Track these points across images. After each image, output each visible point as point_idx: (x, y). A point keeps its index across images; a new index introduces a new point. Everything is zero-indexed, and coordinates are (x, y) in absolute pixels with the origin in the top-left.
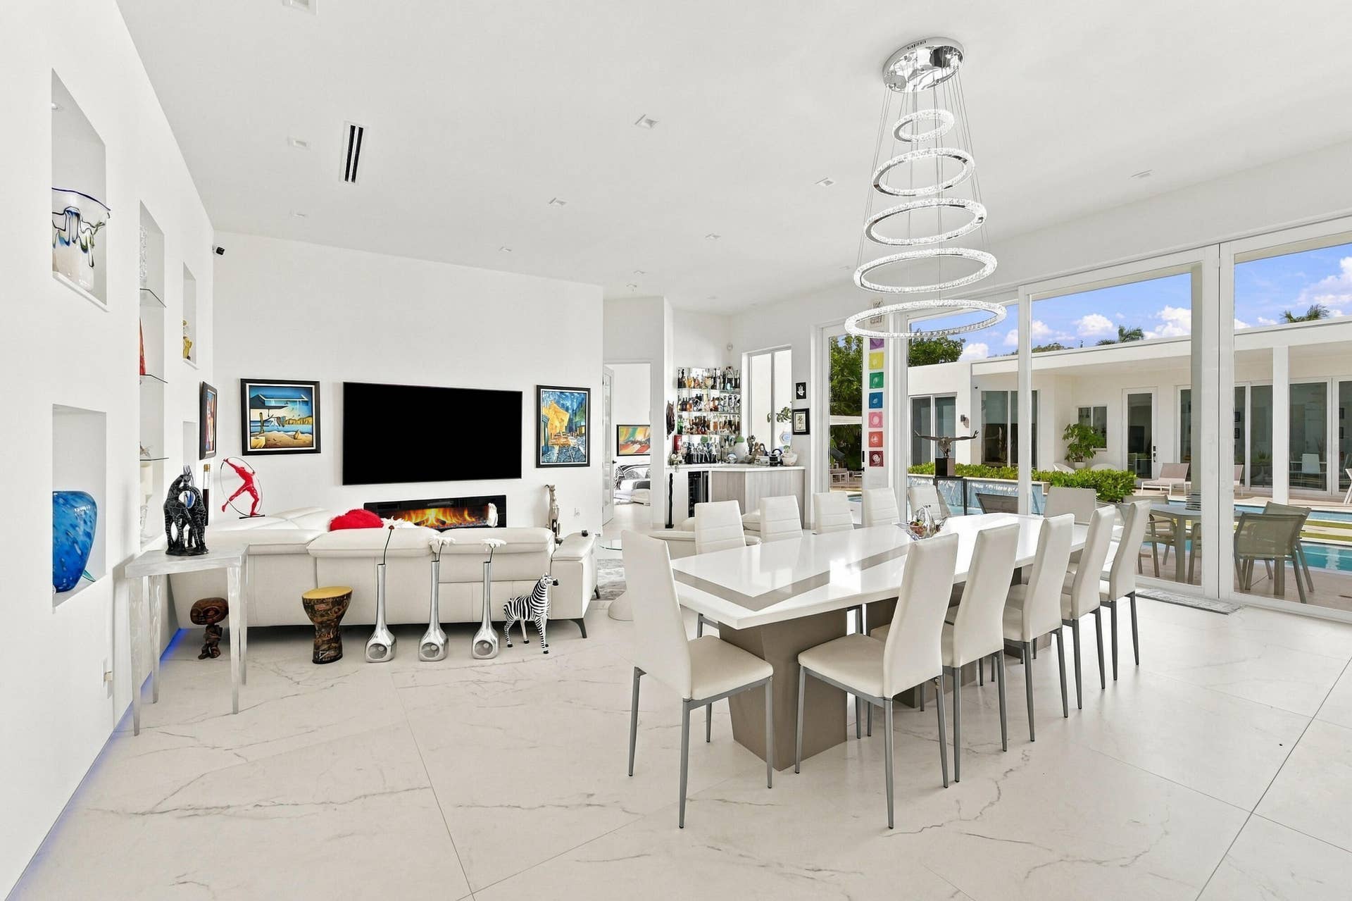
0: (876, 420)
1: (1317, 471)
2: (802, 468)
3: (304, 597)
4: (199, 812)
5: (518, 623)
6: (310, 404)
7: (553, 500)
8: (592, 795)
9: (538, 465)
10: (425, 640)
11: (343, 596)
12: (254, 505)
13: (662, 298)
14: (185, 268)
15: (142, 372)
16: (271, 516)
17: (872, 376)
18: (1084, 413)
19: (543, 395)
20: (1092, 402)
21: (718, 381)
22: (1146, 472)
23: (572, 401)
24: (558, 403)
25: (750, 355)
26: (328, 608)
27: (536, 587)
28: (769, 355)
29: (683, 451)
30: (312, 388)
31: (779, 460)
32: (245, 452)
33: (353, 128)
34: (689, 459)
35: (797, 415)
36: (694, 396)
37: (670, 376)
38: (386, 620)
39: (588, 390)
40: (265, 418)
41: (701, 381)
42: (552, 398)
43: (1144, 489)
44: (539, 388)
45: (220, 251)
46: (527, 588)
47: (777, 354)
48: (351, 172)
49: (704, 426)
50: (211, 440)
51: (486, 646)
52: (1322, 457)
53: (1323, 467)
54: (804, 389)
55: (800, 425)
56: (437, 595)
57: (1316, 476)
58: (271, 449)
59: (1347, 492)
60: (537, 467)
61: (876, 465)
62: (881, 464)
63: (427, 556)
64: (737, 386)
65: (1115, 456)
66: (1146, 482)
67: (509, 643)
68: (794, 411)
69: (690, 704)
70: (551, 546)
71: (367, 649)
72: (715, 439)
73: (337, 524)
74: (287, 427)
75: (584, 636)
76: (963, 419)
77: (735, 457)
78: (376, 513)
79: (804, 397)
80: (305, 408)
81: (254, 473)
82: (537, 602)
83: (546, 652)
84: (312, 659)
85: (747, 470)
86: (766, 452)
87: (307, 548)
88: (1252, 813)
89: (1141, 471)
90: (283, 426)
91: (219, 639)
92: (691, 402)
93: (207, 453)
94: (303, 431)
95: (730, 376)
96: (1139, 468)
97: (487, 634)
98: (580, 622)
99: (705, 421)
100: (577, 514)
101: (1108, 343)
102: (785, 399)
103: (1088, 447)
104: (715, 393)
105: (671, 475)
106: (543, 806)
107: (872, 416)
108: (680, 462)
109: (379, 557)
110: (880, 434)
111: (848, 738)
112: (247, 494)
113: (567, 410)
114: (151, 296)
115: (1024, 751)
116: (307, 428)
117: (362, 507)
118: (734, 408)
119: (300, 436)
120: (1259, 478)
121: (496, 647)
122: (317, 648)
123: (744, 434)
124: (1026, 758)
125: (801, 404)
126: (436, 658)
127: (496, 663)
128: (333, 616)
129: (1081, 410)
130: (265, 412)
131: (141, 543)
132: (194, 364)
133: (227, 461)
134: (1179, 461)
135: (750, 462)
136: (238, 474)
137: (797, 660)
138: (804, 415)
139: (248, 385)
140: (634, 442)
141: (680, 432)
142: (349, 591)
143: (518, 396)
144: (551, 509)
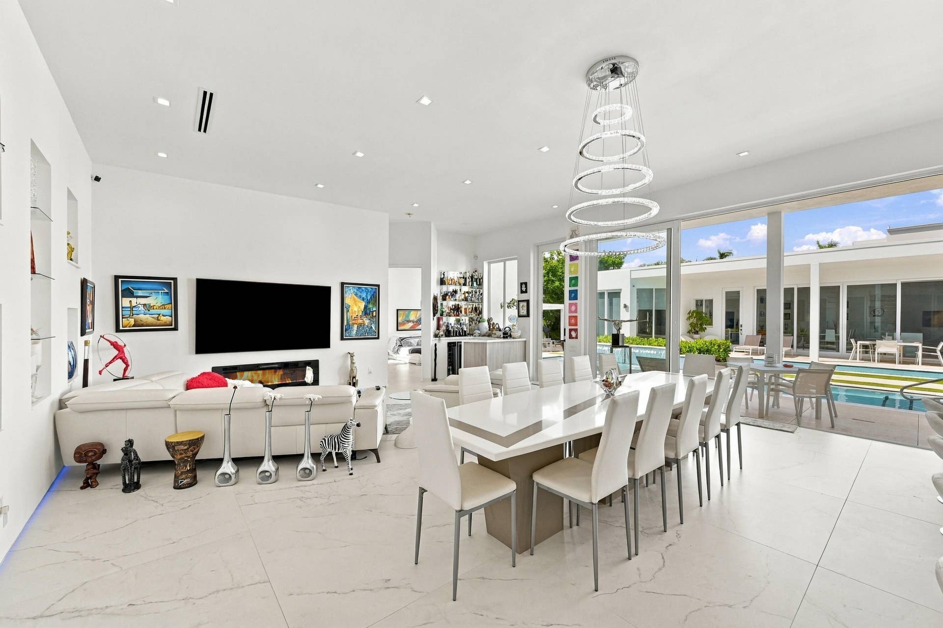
0: (573, 308)
1: (833, 339)
2: (524, 339)
3: (167, 440)
4: (82, 613)
5: (330, 453)
6: (169, 294)
7: (352, 363)
8: (389, 580)
9: (342, 339)
10: (261, 469)
11: (198, 439)
12: (125, 370)
13: (430, 222)
14: (69, 192)
15: (33, 271)
16: (139, 378)
17: (571, 279)
18: (699, 303)
19: (346, 290)
20: (705, 297)
21: (468, 280)
22: (736, 341)
23: (367, 294)
24: (356, 295)
25: (489, 263)
26: (186, 448)
27: (344, 427)
28: (502, 263)
29: (444, 328)
30: (171, 282)
31: (509, 334)
32: (118, 330)
33: (205, 93)
34: (448, 333)
35: (521, 304)
36: (452, 290)
37: (435, 278)
38: (231, 455)
39: (378, 286)
40: (134, 304)
41: (456, 280)
42: (352, 291)
43: (735, 351)
44: (343, 284)
45: (97, 179)
46: (337, 429)
47: (507, 262)
48: (203, 126)
49: (458, 311)
50: (90, 321)
51: (307, 471)
52: (837, 332)
53: (838, 338)
54: (526, 287)
55: (523, 311)
56: (270, 437)
57: (832, 343)
58: (139, 327)
59: (851, 353)
60: (341, 340)
61: (573, 338)
62: (576, 338)
63: (263, 407)
64: (480, 284)
65: (717, 330)
66: (737, 347)
67: (324, 468)
68: (519, 301)
69: (461, 512)
70: (354, 399)
71: (216, 477)
72: (465, 319)
73: (191, 385)
74: (152, 311)
75: (379, 461)
76: (625, 306)
77: (479, 332)
78: (221, 375)
79: (526, 292)
80: (167, 297)
81: (125, 345)
82: (345, 439)
83: (351, 474)
84: (173, 485)
85: (488, 341)
86: (500, 329)
87: (170, 403)
88: (817, 565)
89: (732, 340)
90: (149, 311)
91: (97, 474)
92: (449, 294)
93: (87, 331)
94: (165, 314)
95: (476, 277)
96: (731, 338)
97: (307, 463)
98: (375, 451)
99: (458, 307)
100: (370, 373)
101: (712, 259)
102: (513, 293)
103: (701, 325)
104: (465, 289)
105: (436, 345)
106: (354, 591)
107: (571, 305)
108: (442, 335)
109: (226, 409)
110: (576, 317)
111: (564, 528)
112: (119, 362)
113: (363, 299)
114: (39, 213)
115: (677, 531)
116: (167, 312)
117: (210, 370)
118: (478, 298)
119: (162, 318)
120: (801, 344)
121: (314, 472)
122: (176, 477)
123: (485, 316)
124: (678, 535)
125: (524, 297)
126: (270, 481)
127: (314, 483)
128: (190, 454)
129: (697, 301)
130: (134, 300)
131: (32, 402)
132: (76, 265)
133: (103, 337)
134: (755, 334)
135: (489, 336)
136: (112, 347)
137: (531, 477)
138: (525, 304)
139: (120, 280)
140: (409, 321)
141: (442, 315)
142: (202, 435)
143: (328, 289)
144: (352, 369)
